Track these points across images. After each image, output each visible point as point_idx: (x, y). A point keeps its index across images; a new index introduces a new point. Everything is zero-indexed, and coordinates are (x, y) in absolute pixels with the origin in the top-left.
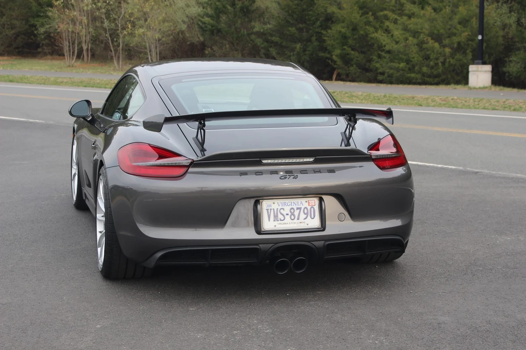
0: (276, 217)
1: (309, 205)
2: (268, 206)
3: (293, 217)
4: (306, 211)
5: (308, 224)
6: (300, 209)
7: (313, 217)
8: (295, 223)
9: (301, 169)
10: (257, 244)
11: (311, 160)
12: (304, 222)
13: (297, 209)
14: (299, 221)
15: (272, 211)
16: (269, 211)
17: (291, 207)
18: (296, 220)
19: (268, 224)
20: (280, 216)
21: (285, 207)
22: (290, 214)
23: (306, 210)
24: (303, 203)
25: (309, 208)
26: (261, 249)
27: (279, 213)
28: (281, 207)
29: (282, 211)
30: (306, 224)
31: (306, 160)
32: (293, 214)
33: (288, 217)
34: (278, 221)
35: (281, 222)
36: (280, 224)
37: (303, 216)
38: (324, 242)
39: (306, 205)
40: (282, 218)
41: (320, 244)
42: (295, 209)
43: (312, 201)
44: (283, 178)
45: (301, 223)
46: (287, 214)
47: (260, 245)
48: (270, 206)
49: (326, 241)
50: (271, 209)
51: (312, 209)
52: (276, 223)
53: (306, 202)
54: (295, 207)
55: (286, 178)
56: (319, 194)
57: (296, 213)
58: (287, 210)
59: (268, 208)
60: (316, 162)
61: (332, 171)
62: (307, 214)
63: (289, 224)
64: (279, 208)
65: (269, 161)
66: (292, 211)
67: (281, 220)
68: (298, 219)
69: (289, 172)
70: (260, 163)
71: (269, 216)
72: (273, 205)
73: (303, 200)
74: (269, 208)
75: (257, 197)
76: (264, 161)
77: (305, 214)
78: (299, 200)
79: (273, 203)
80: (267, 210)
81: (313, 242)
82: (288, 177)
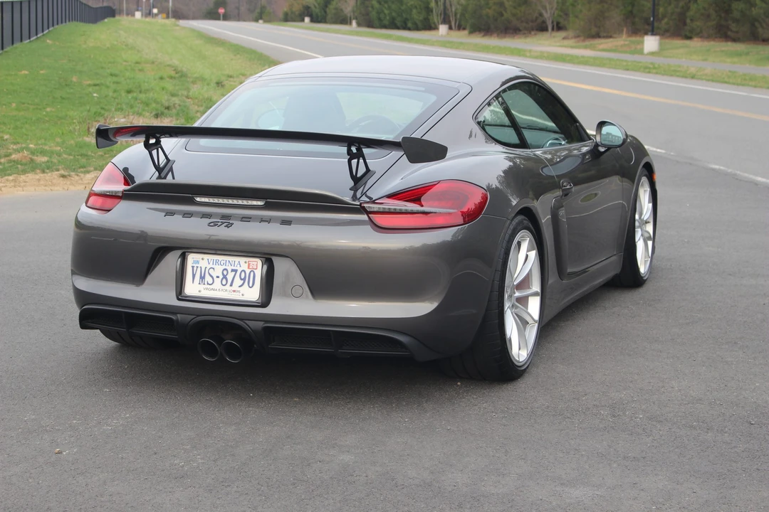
0: (202, 278)
1: (249, 268)
2: (195, 262)
3: (224, 282)
4: (243, 276)
5: (243, 295)
6: (236, 271)
7: (251, 285)
8: (226, 290)
9: (241, 215)
10: (175, 313)
11: (260, 203)
12: (238, 291)
13: (232, 270)
14: (233, 288)
15: (199, 269)
16: (195, 269)
17: (224, 267)
18: (228, 287)
19: (191, 288)
20: (208, 279)
21: (216, 267)
22: (221, 277)
23: (243, 274)
24: (242, 263)
25: (248, 272)
26: (178, 320)
27: (207, 275)
28: (211, 266)
29: (211, 271)
30: (241, 294)
31: (255, 203)
32: (225, 277)
33: (218, 281)
34: (204, 284)
35: (209, 286)
36: (207, 289)
37: (238, 282)
38: (263, 322)
39: (245, 267)
40: (210, 282)
41: (260, 325)
42: (230, 271)
43: (254, 263)
44: (212, 224)
45: (234, 291)
46: (218, 277)
47: (178, 315)
48: (198, 262)
49: (266, 322)
50: (197, 267)
51: (252, 274)
52: (202, 286)
53: (246, 262)
54: (229, 269)
55: (216, 225)
56: (268, 255)
57: (230, 277)
58: (218, 271)
59: (194, 265)
60: (267, 206)
61: (286, 222)
62: (244, 280)
63: (218, 291)
64: (209, 267)
65: (206, 200)
66: (225, 272)
67: (208, 284)
68: (231, 285)
70: (193, 202)
71: (194, 276)
72: (201, 261)
73: (242, 260)
74: (195, 265)
75: (185, 248)
76: (198, 199)
77: (241, 279)
78: (237, 259)
79: (203, 259)
80: (193, 267)
81: (247, 322)
82: (219, 224)
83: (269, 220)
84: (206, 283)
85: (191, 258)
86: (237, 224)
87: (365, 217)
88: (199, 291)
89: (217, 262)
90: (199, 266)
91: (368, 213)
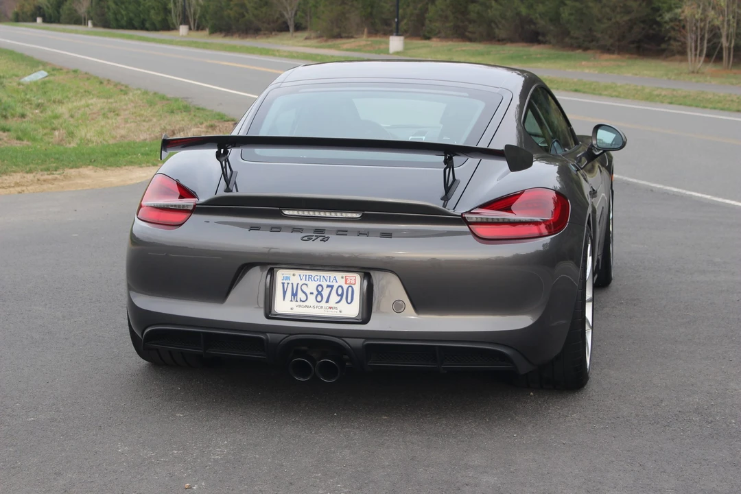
0: (294, 295)
1: (346, 283)
2: (285, 278)
3: (319, 298)
4: (340, 292)
5: (340, 312)
6: (332, 287)
7: (349, 301)
8: (322, 307)
9: (337, 228)
10: (264, 333)
11: (356, 215)
12: (336, 308)
13: (328, 286)
14: (329, 305)
15: (290, 286)
16: (286, 285)
17: (318, 283)
18: (323, 304)
19: (282, 305)
20: (301, 295)
21: (309, 283)
22: (316, 293)
23: (340, 289)
24: (338, 278)
25: (345, 287)
26: (267, 339)
27: (300, 292)
28: (303, 282)
29: (304, 288)
30: (338, 311)
31: (349, 215)
32: (319, 293)
33: (312, 298)
34: (297, 301)
35: (301, 303)
36: (300, 306)
37: (334, 298)
38: (363, 340)
39: (341, 282)
40: (304, 298)
41: (358, 342)
42: (325, 287)
43: (352, 278)
44: (306, 238)
45: (330, 308)
46: (312, 293)
47: (268, 334)
48: (289, 278)
49: (367, 339)
50: (288, 283)
51: (350, 289)
52: (294, 303)
53: (342, 278)
54: (325, 284)
55: (310, 239)
56: (367, 270)
57: (325, 293)
58: (312, 287)
59: (284, 281)
60: (364, 219)
61: (386, 235)
62: (342, 295)
63: (312, 308)
64: (301, 284)
65: (295, 213)
66: (320, 289)
67: (301, 301)
68: (327, 302)
69: (319, 231)
70: (280, 215)
71: (285, 293)
72: (292, 277)
73: (339, 275)
74: (286, 282)
75: (271, 263)
76: (286, 212)
77: (338, 295)
78: (332, 274)
79: (294, 275)
80: (283, 284)
81: (346, 339)
82: (314, 238)
83: (366, 233)
84: (299, 300)
85: (281, 275)
86: (333, 237)
87: (465, 228)
88: (292, 309)
89: (310, 278)
90: (290, 282)
91: (469, 224)
